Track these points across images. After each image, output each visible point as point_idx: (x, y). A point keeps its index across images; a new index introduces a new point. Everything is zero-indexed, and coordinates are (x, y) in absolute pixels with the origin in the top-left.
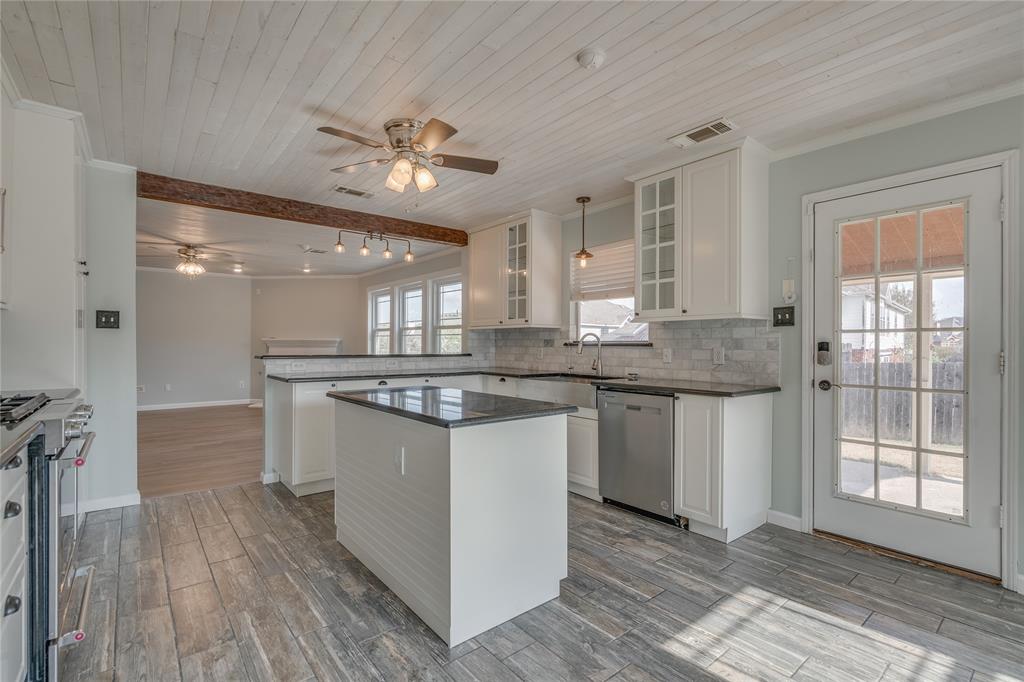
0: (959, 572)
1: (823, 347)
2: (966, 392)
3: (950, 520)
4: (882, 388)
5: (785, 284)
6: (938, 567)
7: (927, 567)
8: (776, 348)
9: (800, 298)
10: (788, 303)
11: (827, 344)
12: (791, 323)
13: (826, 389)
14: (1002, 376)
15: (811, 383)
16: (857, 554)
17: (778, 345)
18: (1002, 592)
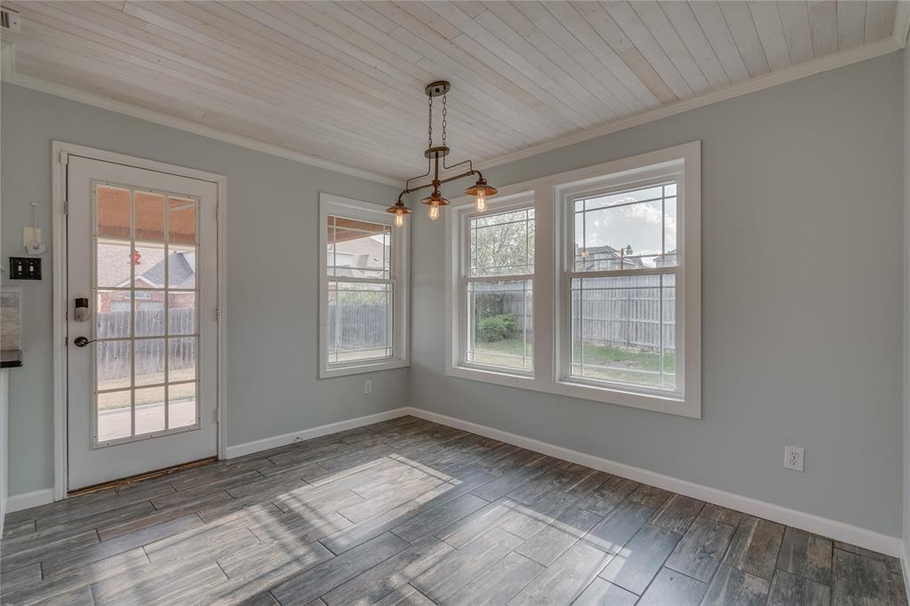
0: (194, 465)
1: (81, 303)
2: (197, 335)
3: (189, 430)
4: (139, 338)
5: (28, 232)
6: (182, 468)
7: (174, 472)
8: (16, 304)
9: (50, 249)
10: (32, 254)
11: (87, 300)
12: (37, 276)
13: (81, 346)
14: (218, 322)
15: (65, 340)
16: (124, 490)
17: (18, 301)
18: (221, 463)
